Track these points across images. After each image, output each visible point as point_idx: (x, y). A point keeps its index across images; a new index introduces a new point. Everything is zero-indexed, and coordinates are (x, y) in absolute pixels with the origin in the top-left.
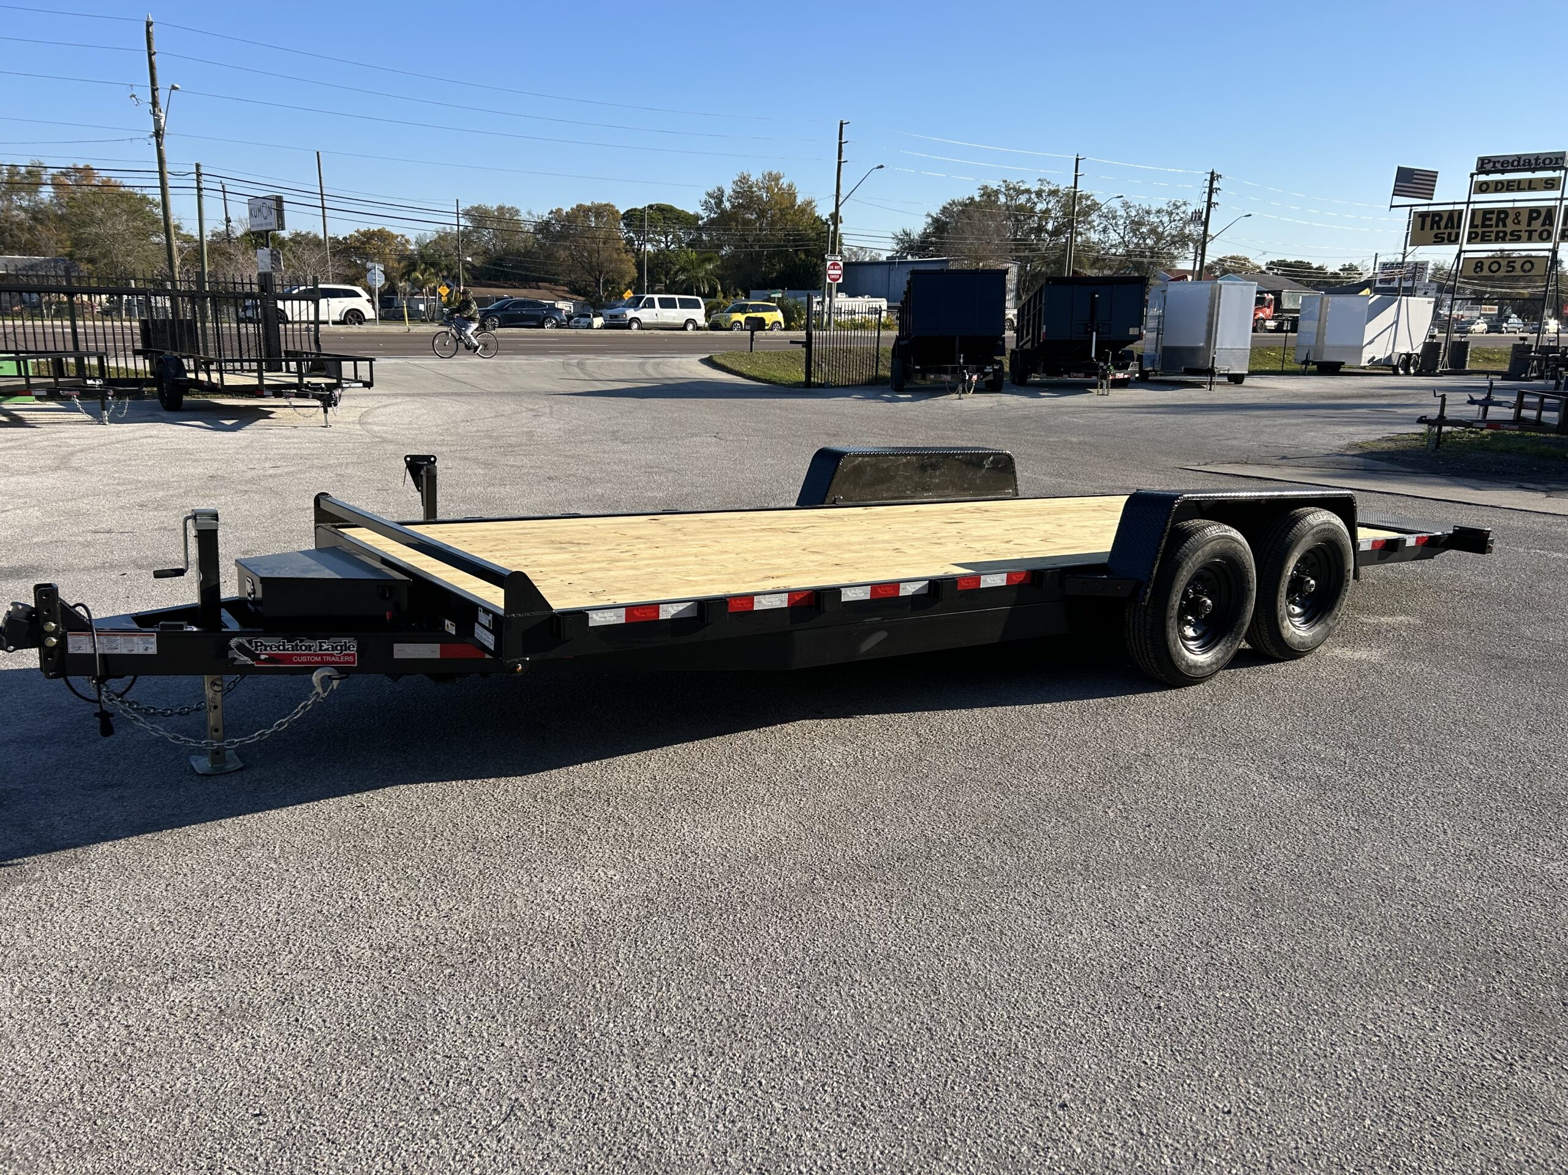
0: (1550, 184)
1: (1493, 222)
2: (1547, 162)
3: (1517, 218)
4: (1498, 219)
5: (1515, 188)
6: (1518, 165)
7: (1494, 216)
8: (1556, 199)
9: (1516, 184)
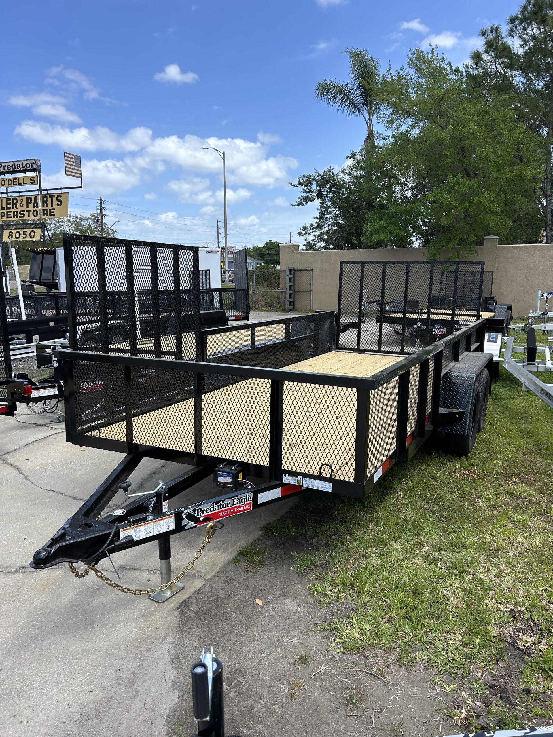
0: (32, 180)
1: (11, 206)
2: (28, 166)
3: (21, 203)
4: (14, 204)
5: (17, 183)
6: (15, 168)
7: (11, 202)
8: (37, 190)
9: (17, 180)
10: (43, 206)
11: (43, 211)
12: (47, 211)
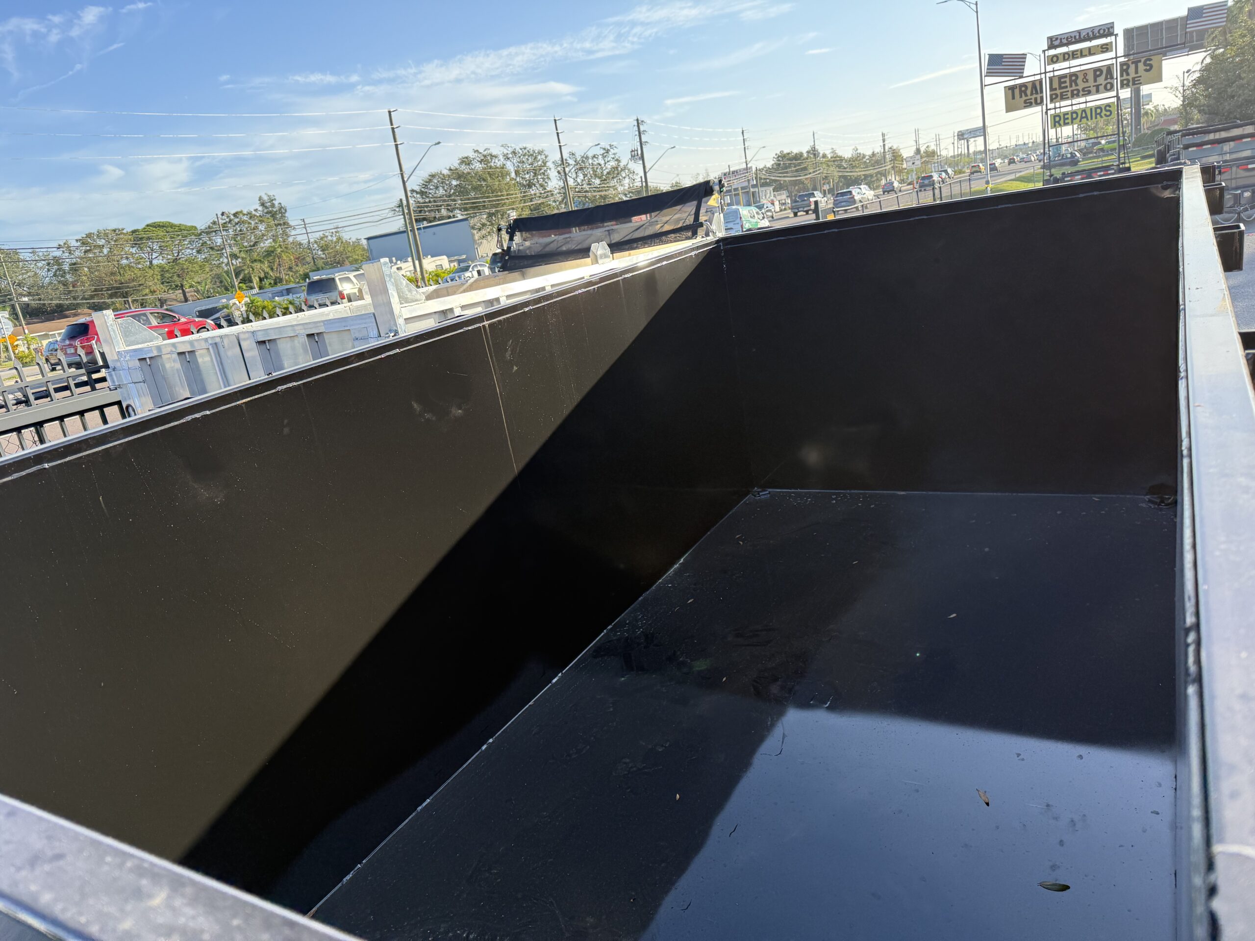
0: (1105, 48)
1: (1068, 84)
2: (1101, 32)
3: (1085, 77)
4: (1071, 81)
5: (1079, 55)
7: (1067, 80)
8: (1111, 59)
10: (1122, 75)
11: (1122, 81)
12: (1128, 80)
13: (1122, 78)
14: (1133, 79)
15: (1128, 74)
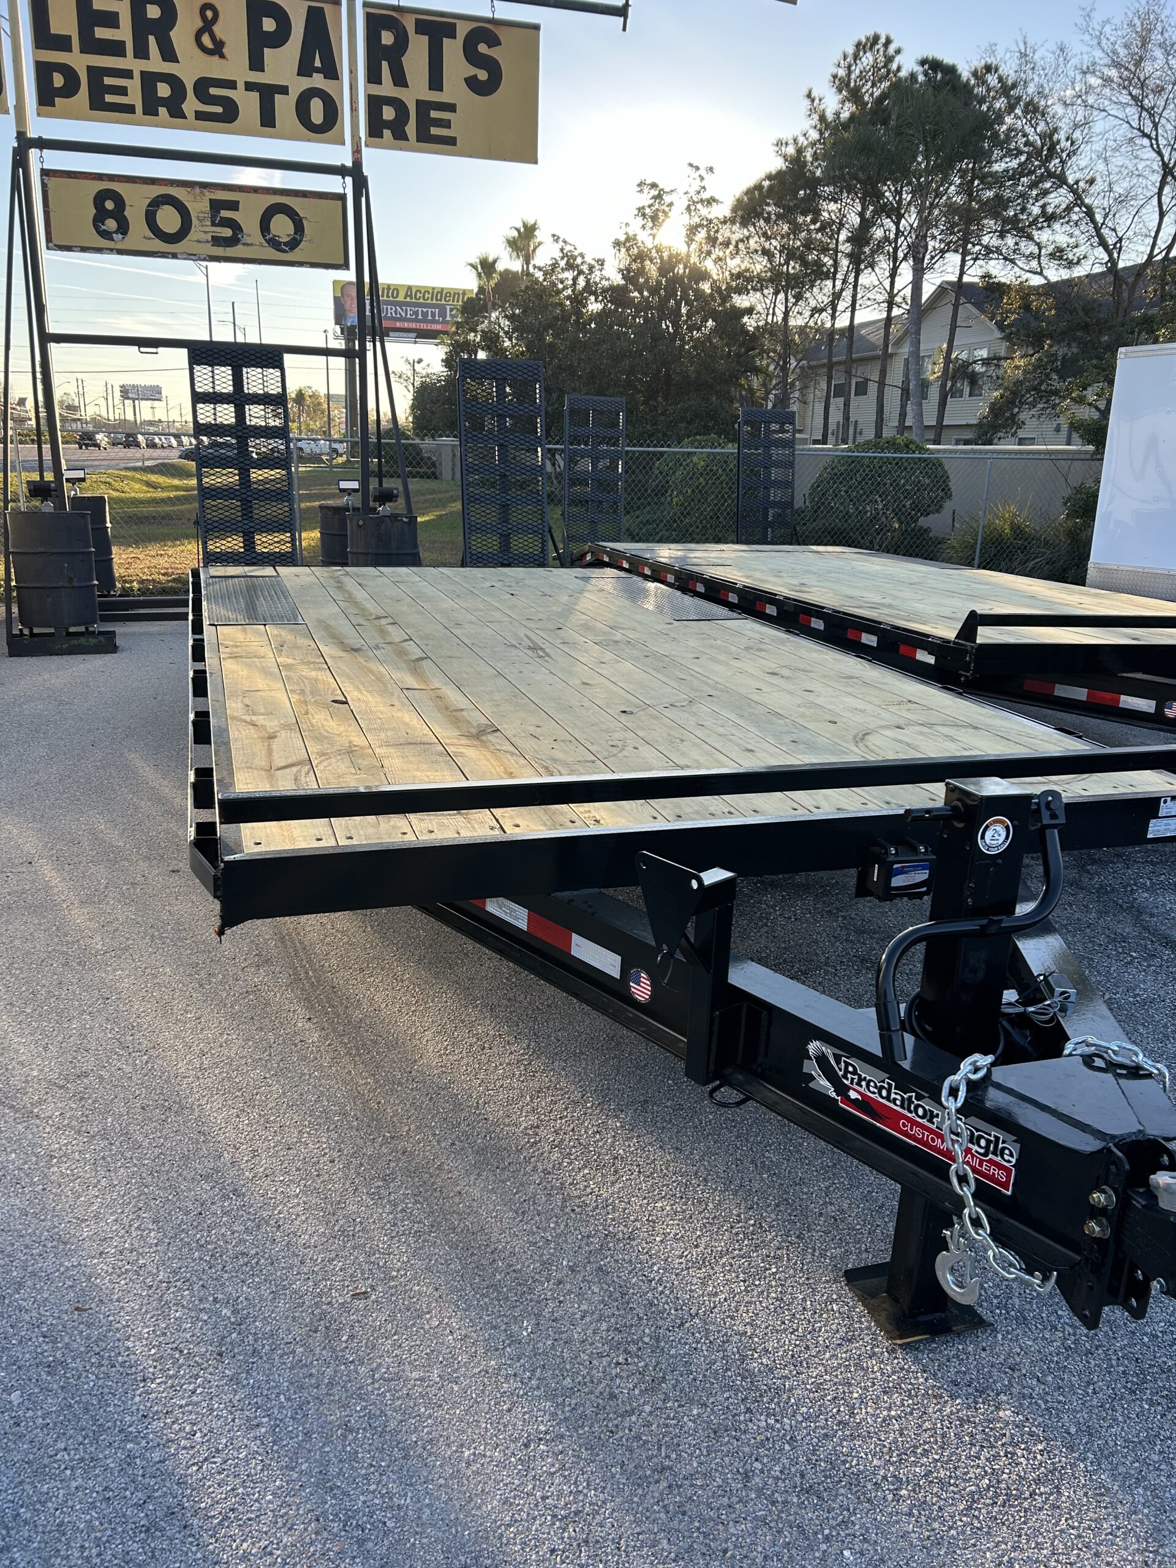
1: (124, 33)
3: (207, 26)
10: (374, 76)
11: (375, 104)
12: (399, 105)
13: (377, 90)
14: (423, 107)
15: (400, 80)
